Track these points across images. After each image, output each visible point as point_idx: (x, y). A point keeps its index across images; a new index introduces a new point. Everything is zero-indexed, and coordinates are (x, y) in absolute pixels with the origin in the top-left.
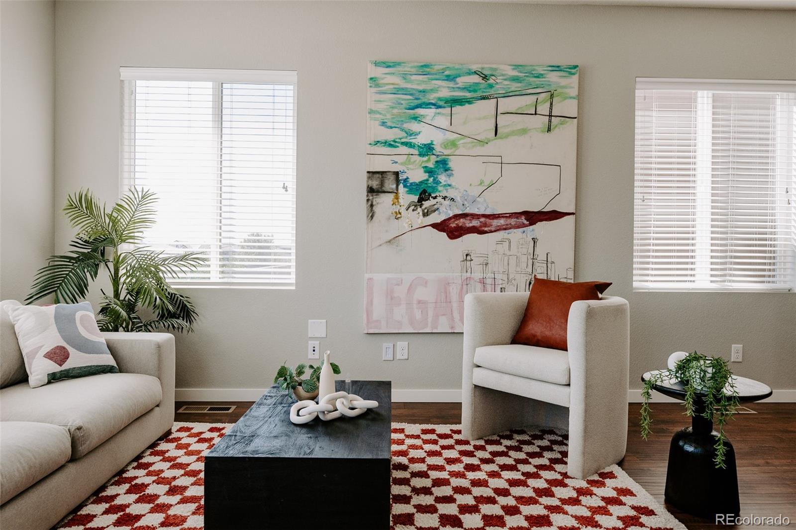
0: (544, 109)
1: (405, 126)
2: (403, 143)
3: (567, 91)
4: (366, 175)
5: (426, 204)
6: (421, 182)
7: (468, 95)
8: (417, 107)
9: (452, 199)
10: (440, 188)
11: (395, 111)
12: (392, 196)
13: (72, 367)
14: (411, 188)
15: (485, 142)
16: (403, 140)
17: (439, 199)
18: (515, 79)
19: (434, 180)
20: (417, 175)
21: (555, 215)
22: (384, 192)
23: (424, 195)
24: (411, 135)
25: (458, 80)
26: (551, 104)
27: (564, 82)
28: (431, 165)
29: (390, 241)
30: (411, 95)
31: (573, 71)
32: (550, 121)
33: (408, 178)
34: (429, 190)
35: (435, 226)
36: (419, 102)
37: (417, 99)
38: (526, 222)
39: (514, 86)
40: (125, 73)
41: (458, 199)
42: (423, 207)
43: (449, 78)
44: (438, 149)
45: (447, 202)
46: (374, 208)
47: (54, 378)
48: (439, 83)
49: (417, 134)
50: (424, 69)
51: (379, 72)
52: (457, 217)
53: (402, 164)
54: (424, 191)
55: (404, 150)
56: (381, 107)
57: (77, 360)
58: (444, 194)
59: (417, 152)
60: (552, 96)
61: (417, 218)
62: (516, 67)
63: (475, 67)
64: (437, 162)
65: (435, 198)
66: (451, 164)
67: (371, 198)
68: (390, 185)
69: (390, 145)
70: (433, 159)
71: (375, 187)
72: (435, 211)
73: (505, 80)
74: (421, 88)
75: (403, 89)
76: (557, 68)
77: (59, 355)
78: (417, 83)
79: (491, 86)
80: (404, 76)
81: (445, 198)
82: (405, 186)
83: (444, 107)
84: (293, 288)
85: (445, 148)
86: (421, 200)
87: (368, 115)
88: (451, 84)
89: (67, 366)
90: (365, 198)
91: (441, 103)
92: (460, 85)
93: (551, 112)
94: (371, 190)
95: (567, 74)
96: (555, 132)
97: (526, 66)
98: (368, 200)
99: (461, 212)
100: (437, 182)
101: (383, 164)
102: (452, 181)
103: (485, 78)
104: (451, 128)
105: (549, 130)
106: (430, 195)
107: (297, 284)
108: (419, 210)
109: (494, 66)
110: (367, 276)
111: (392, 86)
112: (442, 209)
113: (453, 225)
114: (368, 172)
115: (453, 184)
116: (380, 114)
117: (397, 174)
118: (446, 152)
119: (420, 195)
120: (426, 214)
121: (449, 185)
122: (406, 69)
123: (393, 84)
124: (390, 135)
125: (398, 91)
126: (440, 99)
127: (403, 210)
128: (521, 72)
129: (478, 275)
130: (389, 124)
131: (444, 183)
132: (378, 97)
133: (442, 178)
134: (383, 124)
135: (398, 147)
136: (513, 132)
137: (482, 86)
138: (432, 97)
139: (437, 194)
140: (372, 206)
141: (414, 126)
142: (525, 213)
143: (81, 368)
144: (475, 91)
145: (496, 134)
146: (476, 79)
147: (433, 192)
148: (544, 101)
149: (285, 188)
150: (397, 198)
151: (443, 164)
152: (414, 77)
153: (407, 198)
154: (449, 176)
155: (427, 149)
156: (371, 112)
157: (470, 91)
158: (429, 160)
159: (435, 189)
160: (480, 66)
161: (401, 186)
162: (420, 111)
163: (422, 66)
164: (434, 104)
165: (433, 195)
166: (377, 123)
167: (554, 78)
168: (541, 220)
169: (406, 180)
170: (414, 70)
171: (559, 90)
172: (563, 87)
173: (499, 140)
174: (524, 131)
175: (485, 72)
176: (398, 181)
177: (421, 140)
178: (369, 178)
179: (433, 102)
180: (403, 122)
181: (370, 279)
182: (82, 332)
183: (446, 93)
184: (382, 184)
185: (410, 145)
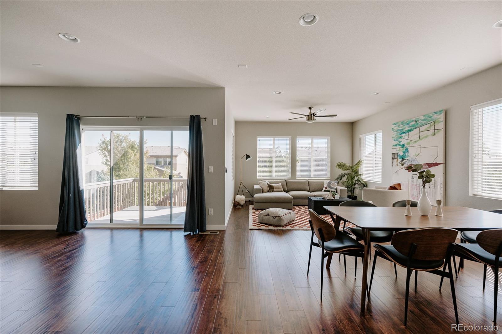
0: (432, 128)
2: (399, 145)
3: (440, 119)
4: (391, 154)
5: (403, 161)
6: (402, 155)
7: (412, 128)
8: (402, 134)
9: (409, 160)
10: (406, 157)
11: (397, 136)
12: (396, 160)
14: (400, 157)
15: (416, 142)
17: (406, 160)
18: (424, 120)
20: (401, 154)
21: (436, 164)
23: (403, 159)
24: (400, 142)
25: (410, 124)
26: (435, 125)
27: (438, 117)
28: (404, 150)
29: (396, 172)
30: (400, 131)
31: (442, 112)
32: (434, 132)
34: (404, 158)
35: (405, 168)
36: (401, 133)
37: (401, 132)
38: (428, 167)
39: (424, 122)
40: (360, 136)
43: (408, 124)
44: (406, 145)
45: (408, 161)
46: (393, 163)
47: (325, 191)
48: (406, 126)
50: (403, 123)
51: (393, 126)
53: (398, 151)
54: (403, 158)
55: (399, 147)
56: (394, 136)
57: (328, 189)
58: (407, 158)
59: (401, 147)
60: (435, 123)
61: (401, 165)
62: (424, 116)
63: (414, 119)
64: (405, 149)
65: (405, 160)
66: (409, 150)
68: (396, 157)
69: (396, 146)
71: (393, 157)
72: (405, 164)
73: (421, 121)
74: (402, 129)
75: (399, 130)
76: (436, 113)
77: (326, 188)
78: (401, 127)
79: (418, 124)
80: (399, 127)
82: (399, 157)
84: (381, 183)
85: (407, 145)
86: (402, 160)
88: (408, 126)
89: (326, 190)
91: (406, 132)
92: (410, 125)
93: (434, 128)
94: (393, 158)
95: (439, 114)
96: (436, 135)
97: (427, 115)
98: (392, 161)
99: (411, 164)
100: (406, 155)
101: (395, 151)
103: (416, 122)
104: (409, 139)
105: (434, 135)
107: (382, 182)
108: (402, 163)
109: (418, 117)
111: (396, 130)
112: (407, 163)
115: (409, 155)
117: (397, 153)
118: (407, 146)
120: (403, 165)
124: (396, 143)
125: (398, 130)
126: (406, 131)
127: (398, 163)
128: (426, 117)
129: (415, 183)
130: (396, 140)
132: (393, 133)
133: (407, 154)
134: (395, 140)
136: (424, 137)
137: (415, 124)
138: (404, 131)
141: (400, 140)
142: (427, 164)
144: (414, 126)
145: (419, 139)
146: (414, 123)
148: (432, 125)
150: (397, 160)
151: (407, 149)
152: (400, 126)
153: (399, 160)
154: (408, 153)
155: (403, 146)
156: (392, 137)
157: (413, 127)
158: (404, 149)
159: (405, 157)
160: (415, 118)
161: (398, 157)
162: (402, 135)
164: (404, 133)
166: (393, 140)
167: (435, 116)
168: (432, 166)
169: (399, 155)
170: (400, 124)
171: (437, 120)
172: (438, 119)
173: (420, 141)
174: (427, 136)
175: (416, 120)
176: (397, 155)
177: (402, 143)
178: (392, 155)
180: (398, 139)
181: (392, 182)
182: (331, 185)
183: (407, 129)
184: (394, 157)
185: (400, 145)
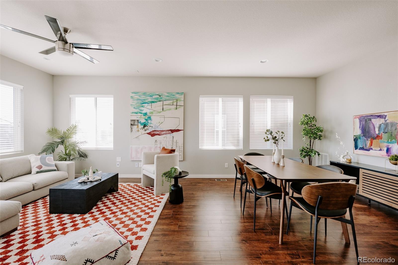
0: (175, 104)
1: (140, 108)
2: (139, 113)
3: (181, 99)
5: (145, 128)
7: (156, 100)
8: (143, 103)
11: (137, 105)
12: (137, 126)
13: (43, 170)
14: (142, 124)
15: (160, 112)
16: (139, 112)
17: (149, 127)
18: (168, 96)
19: (147, 122)
20: (143, 121)
21: (178, 130)
22: (135, 125)
24: (141, 111)
25: (153, 97)
26: (177, 102)
27: (180, 97)
28: (146, 118)
29: (136, 137)
30: (141, 100)
31: (182, 94)
32: (177, 107)
33: (141, 121)
34: (146, 124)
35: (148, 133)
37: (143, 101)
38: (171, 132)
39: (167, 98)
40: (71, 96)
41: (153, 126)
42: (145, 129)
43: (151, 96)
44: (148, 114)
45: (151, 127)
46: (132, 129)
47: (38, 172)
48: (148, 97)
49: (143, 110)
50: (145, 94)
51: (133, 95)
52: (153, 131)
53: (139, 118)
54: (145, 125)
56: (134, 104)
57: (44, 168)
59: (143, 115)
60: (177, 100)
61: (143, 131)
62: (168, 93)
63: (157, 93)
64: (148, 117)
65: (148, 126)
66: (151, 118)
67: (131, 126)
68: (136, 123)
69: (136, 113)
70: (147, 116)
71: (132, 124)
72: (148, 130)
73: (165, 96)
74: (144, 99)
75: (139, 99)
76: (178, 93)
77: (40, 167)
78: (143, 97)
79: (161, 98)
80: (140, 96)
81: (150, 126)
82: (140, 123)
83: (150, 104)
84: (113, 149)
85: (150, 114)
86: (144, 127)
87: (131, 106)
88: (151, 98)
89: (41, 170)
90: (130, 127)
91: (149, 103)
92: (153, 98)
93: (177, 104)
94: (132, 125)
95: (180, 95)
96: (178, 109)
97: (170, 93)
98: (131, 127)
99: (154, 130)
101: (134, 118)
102: (152, 122)
103: (160, 96)
104: (151, 109)
105: (176, 109)
106: (146, 126)
107: (114, 148)
108: (144, 129)
109: (162, 93)
110: (131, 146)
111: (136, 98)
112: (149, 129)
113: (152, 133)
114: (131, 120)
115: (152, 123)
116: (133, 105)
117: (138, 120)
118: (150, 115)
119: (144, 126)
120: (145, 131)
121: (151, 123)
122: (140, 94)
123: (137, 98)
124: (136, 111)
125: (138, 99)
126: (148, 101)
127: (139, 129)
128: (169, 94)
129: (159, 146)
130: (136, 108)
131: (150, 123)
132: (133, 101)
133: (149, 121)
134: (134, 108)
135: (138, 114)
136: (167, 109)
137: (159, 98)
138: (146, 101)
139: (148, 125)
140: (132, 128)
141: (142, 108)
142: (170, 130)
143: (45, 170)
144: (157, 99)
145: (163, 110)
146: (158, 96)
147: (147, 125)
148: (175, 102)
149: (111, 124)
150: (138, 127)
151: (150, 118)
152: (142, 96)
153: (141, 126)
155: (146, 114)
156: (131, 105)
157: (156, 99)
160: (158, 93)
161: (139, 123)
162: (144, 105)
163: (144, 93)
164: (147, 103)
165: (147, 126)
166: (133, 108)
167: (177, 96)
168: (175, 132)
169: (140, 122)
170: (142, 94)
171: (179, 99)
172: (180, 98)
173: (164, 112)
174: (170, 109)
175: (160, 95)
176: (138, 122)
177: (144, 112)
178: (131, 121)
179: (147, 102)
180: (139, 107)
181: (131, 147)
182: (47, 162)
183: (150, 100)
184: (134, 123)
185: (141, 113)
